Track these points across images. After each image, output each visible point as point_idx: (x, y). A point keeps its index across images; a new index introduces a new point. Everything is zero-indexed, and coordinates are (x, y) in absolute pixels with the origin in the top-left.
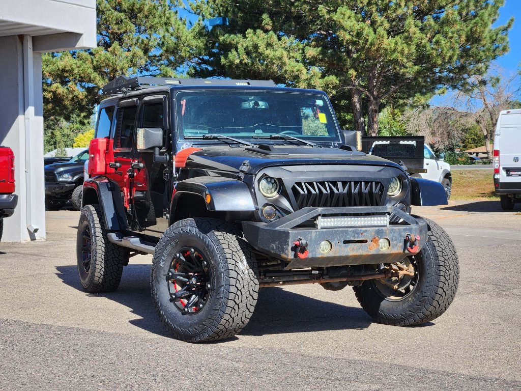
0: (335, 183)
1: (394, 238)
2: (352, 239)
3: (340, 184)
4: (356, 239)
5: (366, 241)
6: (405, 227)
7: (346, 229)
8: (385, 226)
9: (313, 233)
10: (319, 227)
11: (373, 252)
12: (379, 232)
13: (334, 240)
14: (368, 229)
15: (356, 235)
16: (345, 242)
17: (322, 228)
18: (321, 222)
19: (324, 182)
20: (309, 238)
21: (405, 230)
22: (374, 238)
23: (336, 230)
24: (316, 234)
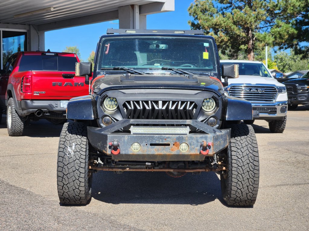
0: (157, 102)
1: (192, 143)
2: (157, 142)
3: (160, 103)
4: (161, 143)
5: (169, 145)
6: (202, 136)
7: (152, 135)
8: (186, 134)
9: (126, 137)
10: (132, 133)
11: (174, 152)
12: (180, 139)
13: (143, 143)
14: (171, 136)
15: (161, 140)
16: (151, 145)
17: (134, 134)
18: (133, 130)
19: (148, 101)
20: (123, 140)
21: (201, 138)
22: (176, 142)
23: (144, 135)
24: (128, 138)
